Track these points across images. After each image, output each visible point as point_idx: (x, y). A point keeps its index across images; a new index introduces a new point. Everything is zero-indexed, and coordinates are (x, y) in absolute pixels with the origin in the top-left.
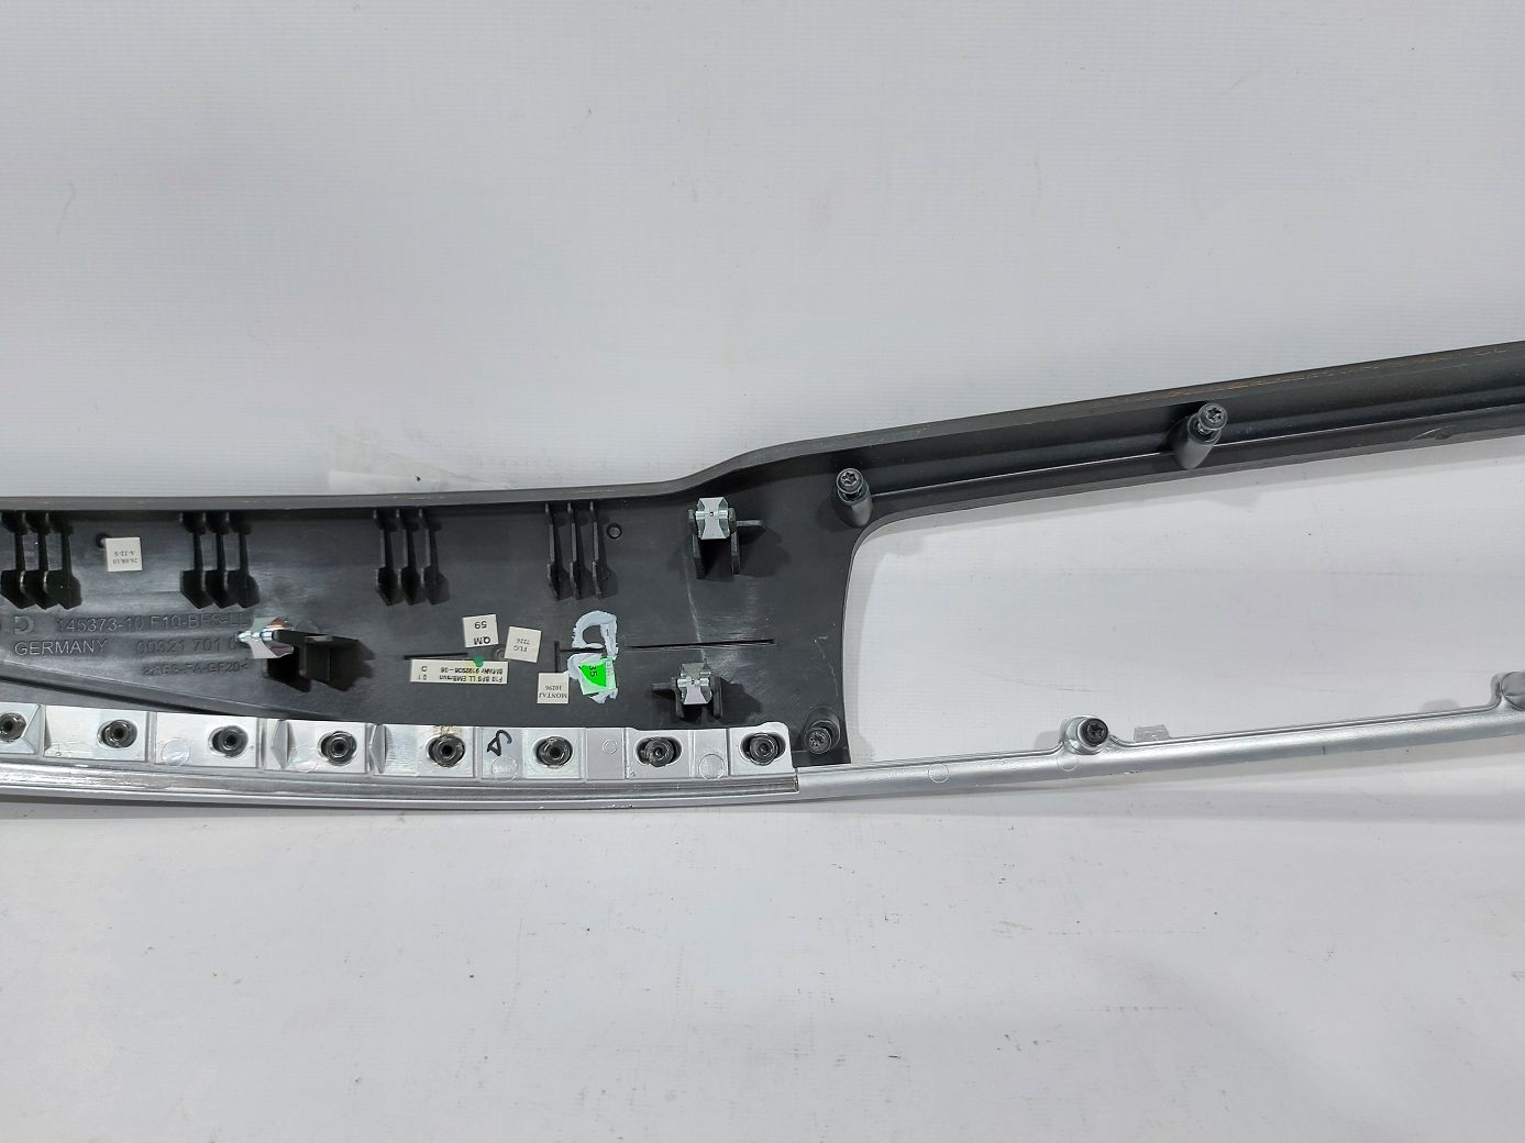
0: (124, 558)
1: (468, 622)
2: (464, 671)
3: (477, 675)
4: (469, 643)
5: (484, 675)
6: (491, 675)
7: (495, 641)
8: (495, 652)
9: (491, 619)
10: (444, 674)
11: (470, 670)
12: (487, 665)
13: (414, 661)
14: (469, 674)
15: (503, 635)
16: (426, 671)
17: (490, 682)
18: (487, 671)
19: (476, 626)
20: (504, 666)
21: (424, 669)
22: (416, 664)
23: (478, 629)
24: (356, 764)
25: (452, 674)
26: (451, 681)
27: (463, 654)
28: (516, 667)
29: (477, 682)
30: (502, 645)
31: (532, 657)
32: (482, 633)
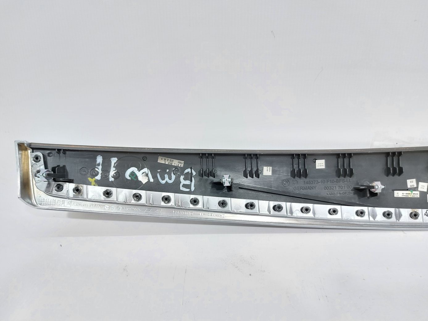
0: (321, 165)
1: (409, 181)
2: (408, 194)
3: (411, 195)
4: (409, 187)
5: (413, 195)
6: (415, 195)
7: (415, 186)
8: (416, 189)
9: (414, 180)
10: (403, 195)
11: (410, 194)
12: (414, 192)
13: (395, 191)
14: (409, 195)
15: (418, 184)
16: (399, 194)
17: (415, 197)
18: (414, 194)
19: (411, 182)
20: (418, 192)
21: (398, 193)
22: (396, 192)
23: (411, 183)
24: (393, 219)
25: (405, 195)
26: (405, 197)
27: (407, 190)
28: (422, 193)
29: (411, 197)
30: (417, 187)
31: (425, 190)
32: (412, 184)
